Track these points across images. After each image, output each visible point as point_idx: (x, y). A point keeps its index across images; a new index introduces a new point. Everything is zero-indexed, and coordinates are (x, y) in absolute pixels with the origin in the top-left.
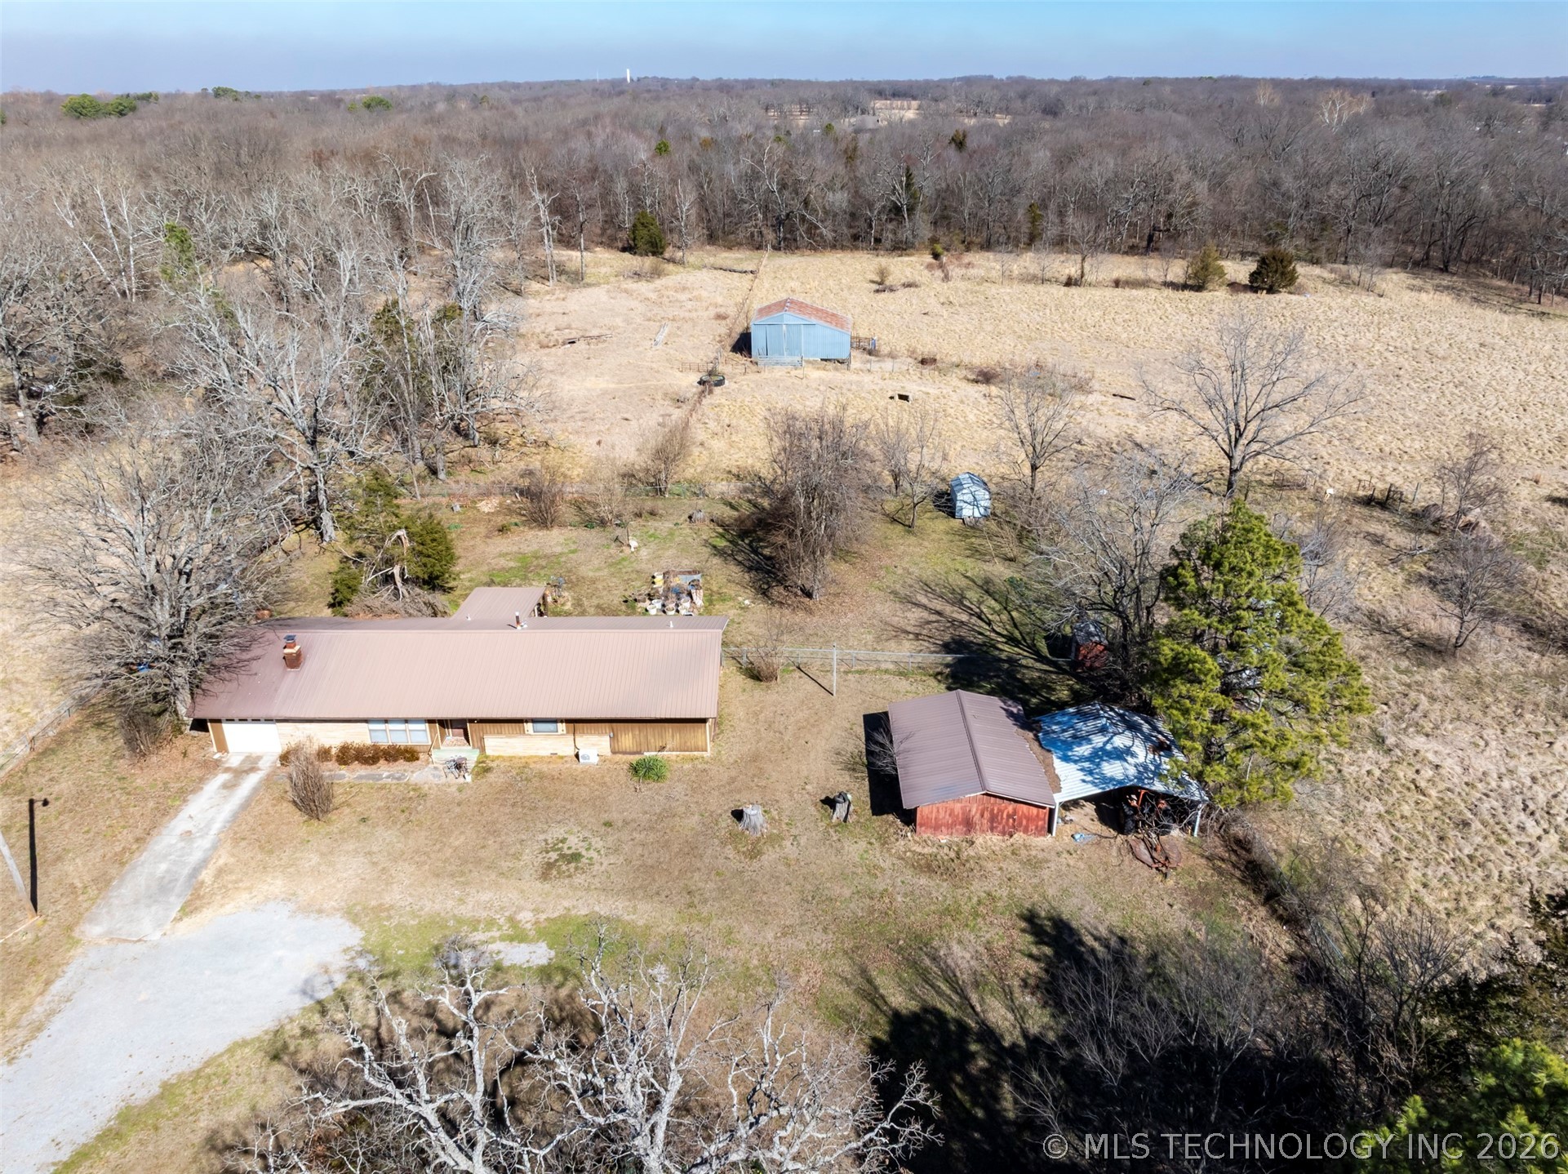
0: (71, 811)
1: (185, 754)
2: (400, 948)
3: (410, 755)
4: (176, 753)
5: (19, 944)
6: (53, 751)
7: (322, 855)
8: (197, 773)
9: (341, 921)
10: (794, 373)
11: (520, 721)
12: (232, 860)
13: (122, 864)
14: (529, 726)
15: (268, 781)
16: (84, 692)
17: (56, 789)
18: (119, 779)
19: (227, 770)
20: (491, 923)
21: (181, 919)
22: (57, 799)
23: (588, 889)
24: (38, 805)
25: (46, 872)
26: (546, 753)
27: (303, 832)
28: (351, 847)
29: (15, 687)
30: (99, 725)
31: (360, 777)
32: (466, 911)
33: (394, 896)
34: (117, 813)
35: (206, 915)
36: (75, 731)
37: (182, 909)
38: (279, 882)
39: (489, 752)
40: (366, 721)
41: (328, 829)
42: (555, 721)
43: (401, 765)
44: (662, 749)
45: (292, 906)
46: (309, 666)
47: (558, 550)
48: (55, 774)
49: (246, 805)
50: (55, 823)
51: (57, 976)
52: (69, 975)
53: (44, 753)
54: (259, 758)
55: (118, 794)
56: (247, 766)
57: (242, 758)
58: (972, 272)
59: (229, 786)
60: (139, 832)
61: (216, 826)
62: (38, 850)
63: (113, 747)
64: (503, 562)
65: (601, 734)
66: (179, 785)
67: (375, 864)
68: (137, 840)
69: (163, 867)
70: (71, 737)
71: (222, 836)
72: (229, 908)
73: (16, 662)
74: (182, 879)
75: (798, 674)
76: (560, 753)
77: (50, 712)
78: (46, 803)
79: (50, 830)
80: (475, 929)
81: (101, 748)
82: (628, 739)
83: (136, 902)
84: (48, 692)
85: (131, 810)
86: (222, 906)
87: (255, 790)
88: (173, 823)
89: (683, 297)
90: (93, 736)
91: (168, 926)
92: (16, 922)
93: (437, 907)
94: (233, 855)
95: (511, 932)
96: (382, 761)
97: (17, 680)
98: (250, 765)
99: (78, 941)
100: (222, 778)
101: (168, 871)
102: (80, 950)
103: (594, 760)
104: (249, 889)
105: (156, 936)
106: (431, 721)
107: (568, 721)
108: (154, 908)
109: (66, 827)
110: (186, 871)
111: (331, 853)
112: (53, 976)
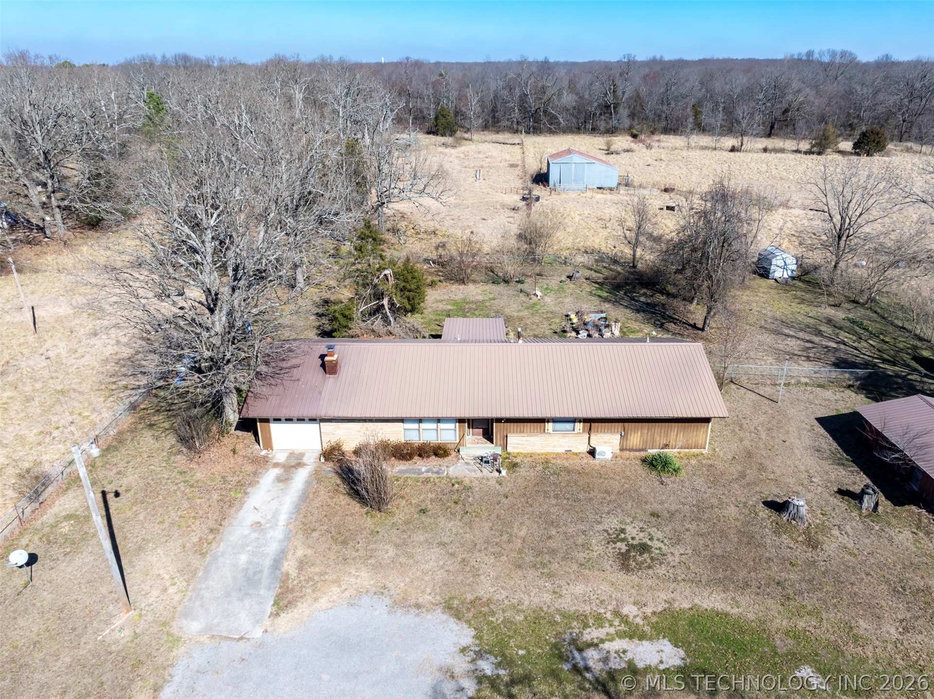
0: (142, 502)
1: (234, 451)
2: (520, 647)
3: (440, 451)
4: (227, 450)
5: (116, 642)
6: (116, 448)
7: (397, 546)
8: (250, 468)
9: (445, 617)
10: (582, 195)
11: (542, 421)
12: (309, 552)
13: (203, 555)
14: (550, 426)
15: (317, 475)
16: (133, 399)
17: (125, 481)
18: (181, 473)
19: (276, 465)
20: (599, 621)
21: (277, 615)
22: (127, 491)
23: (675, 580)
24: (110, 497)
25: (131, 562)
26: (561, 450)
27: (369, 522)
28: (422, 538)
29: (73, 395)
30: (151, 426)
31: (401, 472)
32: (566, 604)
33: (486, 589)
34: (186, 504)
35: (302, 610)
36: (132, 431)
37: (276, 603)
38: (364, 574)
39: (510, 449)
40: (402, 420)
41: (390, 521)
42: (574, 420)
43: (434, 461)
44: (666, 446)
45: (388, 601)
46: (345, 372)
47: (480, 298)
48: (121, 466)
49: (305, 497)
50: (129, 514)
51: (165, 681)
52: (177, 679)
53: (108, 449)
54: (302, 455)
55: (182, 486)
56: (293, 462)
57: (286, 455)
58: (663, 144)
59: (284, 479)
60: (211, 524)
61: (283, 518)
62: (118, 540)
63: (167, 445)
64: (441, 306)
65: (612, 432)
66: (236, 478)
67: (452, 555)
68: (212, 531)
69: (243, 558)
70: (129, 436)
71: (291, 527)
72: (323, 602)
73: (71, 376)
74: (266, 572)
75: (733, 386)
76: (574, 450)
77: (107, 415)
78: (117, 494)
79: (126, 520)
80: (586, 626)
81: (157, 445)
82: (636, 437)
83: (227, 595)
84: (102, 399)
85: (198, 501)
86: (316, 600)
87: (308, 483)
88: (241, 514)
89: (481, 156)
90: (148, 434)
91: (267, 622)
92: (111, 616)
93: (536, 600)
94: (310, 547)
95: (623, 627)
96: (416, 458)
97: (74, 390)
98: (295, 462)
99: (178, 639)
100: (273, 473)
101: (250, 562)
102: (182, 649)
103: (609, 456)
104: (337, 582)
105: (257, 633)
106: (461, 421)
107: (585, 421)
108: (247, 602)
109: (141, 517)
110: (268, 563)
111: (405, 543)
112: (160, 682)
